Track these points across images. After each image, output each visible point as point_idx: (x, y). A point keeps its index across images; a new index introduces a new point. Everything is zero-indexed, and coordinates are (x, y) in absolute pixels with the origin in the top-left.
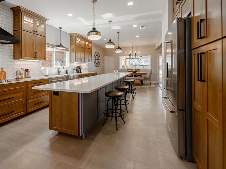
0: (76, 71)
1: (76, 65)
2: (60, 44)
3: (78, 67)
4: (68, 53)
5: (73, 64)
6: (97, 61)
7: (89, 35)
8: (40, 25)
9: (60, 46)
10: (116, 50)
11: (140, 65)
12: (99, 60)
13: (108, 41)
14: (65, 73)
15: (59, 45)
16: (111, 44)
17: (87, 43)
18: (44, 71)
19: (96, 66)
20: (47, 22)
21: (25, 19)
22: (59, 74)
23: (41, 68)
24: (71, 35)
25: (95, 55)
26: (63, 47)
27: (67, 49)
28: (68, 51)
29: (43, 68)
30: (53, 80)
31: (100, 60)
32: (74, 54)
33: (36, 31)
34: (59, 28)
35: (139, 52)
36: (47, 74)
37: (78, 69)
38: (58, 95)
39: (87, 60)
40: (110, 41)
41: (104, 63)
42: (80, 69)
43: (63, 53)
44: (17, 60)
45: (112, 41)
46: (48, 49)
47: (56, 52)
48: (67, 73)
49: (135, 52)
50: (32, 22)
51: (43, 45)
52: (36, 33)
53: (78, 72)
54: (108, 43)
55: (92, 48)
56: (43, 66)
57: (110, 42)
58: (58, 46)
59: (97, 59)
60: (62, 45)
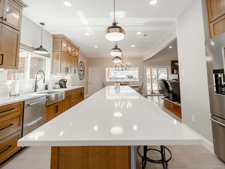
0: (59, 86)
1: (58, 77)
2: (41, 46)
3: (62, 80)
4: (48, 61)
5: (56, 76)
6: (81, 73)
9: (41, 48)
10: (115, 59)
12: (83, 71)
14: (44, 87)
15: (39, 47)
16: (118, 50)
18: (10, 88)
19: (80, 78)
22: (35, 91)
23: (5, 81)
24: (54, 37)
25: (80, 66)
26: (45, 50)
28: (49, 57)
29: (9, 82)
31: (84, 71)
32: (58, 63)
33: (4, 18)
34: (41, 23)
36: (17, 92)
37: (63, 83)
39: (73, 71)
40: (116, 46)
41: (88, 76)
42: (65, 82)
48: (46, 89)
52: (4, 22)
53: (61, 87)
55: (78, 56)
56: (9, 78)
57: (116, 48)
58: (37, 49)
59: (82, 71)
60: (43, 48)
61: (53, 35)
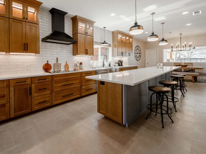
0: (118, 65)
1: (117, 59)
2: (105, 41)
3: (120, 61)
4: (110, 49)
5: (115, 58)
6: (138, 55)
7: (131, 30)
8: (89, 27)
9: (105, 43)
10: (160, 42)
11: (191, 58)
12: (139, 53)
13: (151, 34)
14: (109, 65)
15: (104, 42)
16: (154, 36)
17: (127, 38)
18: (92, 64)
19: (136, 59)
20: (95, 25)
21: (80, 25)
22: (103, 67)
23: (90, 61)
24: (113, 33)
25: (136, 49)
26: (107, 43)
27: (110, 46)
28: (111, 46)
29: (92, 62)
30: (99, 71)
31: (141, 53)
32: (116, 49)
33: (87, 32)
34: (104, 28)
35: (191, 43)
36: (95, 67)
37: (120, 62)
38: (104, 85)
39: (127, 54)
40: (153, 33)
41: (145, 57)
42: (122, 62)
43: (107, 49)
44: (74, 56)
45: (155, 34)
46: (95, 46)
47: (101, 48)
48: (110, 66)
49: (185, 43)
50: (84, 26)
51: (92, 43)
52: (87, 34)
53: (119, 65)
54: (151, 36)
55: (132, 42)
56: (91, 60)
57: (153, 35)
58: (103, 43)
59: (138, 53)
60: (106, 42)
61: (112, 32)
